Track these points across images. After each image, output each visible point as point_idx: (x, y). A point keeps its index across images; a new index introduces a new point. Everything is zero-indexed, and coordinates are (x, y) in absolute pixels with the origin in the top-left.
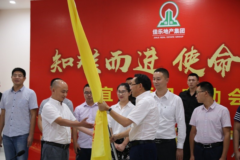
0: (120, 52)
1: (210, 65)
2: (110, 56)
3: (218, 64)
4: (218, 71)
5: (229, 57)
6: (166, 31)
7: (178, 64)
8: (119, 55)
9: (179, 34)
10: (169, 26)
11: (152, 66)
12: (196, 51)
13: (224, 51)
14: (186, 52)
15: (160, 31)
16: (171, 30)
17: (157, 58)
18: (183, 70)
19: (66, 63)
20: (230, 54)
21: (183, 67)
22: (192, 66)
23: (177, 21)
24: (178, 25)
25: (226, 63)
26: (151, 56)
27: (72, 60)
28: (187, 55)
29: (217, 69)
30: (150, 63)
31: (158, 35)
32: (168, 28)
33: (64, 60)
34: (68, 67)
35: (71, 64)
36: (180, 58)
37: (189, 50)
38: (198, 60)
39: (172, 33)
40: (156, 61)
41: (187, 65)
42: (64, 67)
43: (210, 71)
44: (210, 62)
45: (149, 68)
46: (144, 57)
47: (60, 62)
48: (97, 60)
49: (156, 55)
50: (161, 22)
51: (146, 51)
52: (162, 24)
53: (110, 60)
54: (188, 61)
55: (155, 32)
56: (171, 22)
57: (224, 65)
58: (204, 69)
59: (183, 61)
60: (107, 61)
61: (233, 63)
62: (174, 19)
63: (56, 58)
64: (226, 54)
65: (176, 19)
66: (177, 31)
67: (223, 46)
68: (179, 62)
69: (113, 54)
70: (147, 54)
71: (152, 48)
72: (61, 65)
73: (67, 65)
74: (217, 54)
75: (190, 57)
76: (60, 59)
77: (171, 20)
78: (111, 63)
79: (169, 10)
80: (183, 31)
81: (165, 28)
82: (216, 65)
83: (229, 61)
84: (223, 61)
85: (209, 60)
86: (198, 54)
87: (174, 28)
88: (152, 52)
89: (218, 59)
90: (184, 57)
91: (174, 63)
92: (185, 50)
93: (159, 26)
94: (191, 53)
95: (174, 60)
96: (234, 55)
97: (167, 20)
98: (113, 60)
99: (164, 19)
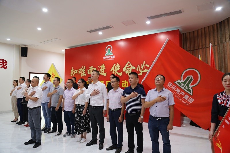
0: (92, 67)
1: (124, 71)
2: (89, 69)
3: (127, 70)
4: (127, 73)
5: (131, 67)
6: (108, 57)
7: (112, 71)
8: (92, 68)
9: (112, 58)
10: (109, 55)
11: (103, 72)
12: (119, 65)
13: (129, 64)
14: (115, 66)
15: (106, 57)
16: (110, 57)
17: (105, 68)
18: (114, 73)
19: (75, 72)
20: (131, 65)
21: (114, 72)
22: (118, 71)
23: (112, 53)
24: (112, 54)
25: (130, 70)
26: (103, 68)
27: (77, 71)
28: (115, 67)
29: (127, 72)
30: (102, 71)
31: (105, 59)
32: (109, 56)
33: (75, 71)
34: (76, 73)
35: (77, 72)
36: (113, 68)
37: (116, 65)
38: (119, 69)
39: (110, 58)
40: (104, 69)
41: (116, 71)
42: (75, 74)
43: (124, 73)
44: (124, 69)
45: (102, 73)
46: (100, 68)
47: (73, 72)
48: (85, 70)
49: (105, 67)
50: (106, 54)
51: (101, 66)
52: (107, 54)
53: (89, 70)
54: (116, 69)
55: (104, 58)
56: (110, 53)
57: (129, 70)
58: (122, 73)
59: (114, 70)
60: (88, 71)
61: (132, 69)
62: (111, 52)
63: (72, 70)
64: (130, 66)
65: (112, 52)
66: (112, 57)
67: (128, 62)
68: (112, 70)
69: (90, 68)
70: (101, 67)
71: (103, 64)
72: (73, 73)
73: (75, 73)
74: (126, 66)
75: (117, 68)
76: (73, 71)
77: (110, 52)
78: (89, 71)
79: (109, 48)
80: (114, 57)
81: (108, 56)
82: (126, 70)
83: (131, 68)
84: (128, 69)
85: (123, 68)
86: (120, 66)
87: (111, 56)
88: (103, 66)
89: (127, 68)
90: (114, 67)
91: (111, 70)
92: (115, 65)
93: (106, 55)
94: (117, 66)
95: (111, 69)
96: (133, 66)
97: (108, 53)
98: (90, 70)
99: (107, 52)
